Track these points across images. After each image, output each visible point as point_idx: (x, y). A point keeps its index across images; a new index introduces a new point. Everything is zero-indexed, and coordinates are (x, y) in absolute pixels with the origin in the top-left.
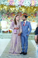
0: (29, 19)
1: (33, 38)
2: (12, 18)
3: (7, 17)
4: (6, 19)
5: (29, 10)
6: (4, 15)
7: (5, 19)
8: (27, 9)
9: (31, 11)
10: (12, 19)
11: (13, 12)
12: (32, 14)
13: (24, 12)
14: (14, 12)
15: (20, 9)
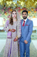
1: (34, 37)
3: (3, 13)
4: (3, 15)
5: (29, 3)
9: (31, 4)
12: (32, 9)
13: (23, 6)
14: (11, 6)
15: (18, 3)
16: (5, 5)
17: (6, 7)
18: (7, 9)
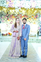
0: (30, 21)
2: (12, 20)
3: (6, 19)
6: (3, 17)
7: (5, 21)
8: (27, 11)
9: (31, 12)
10: (12, 22)
11: (13, 14)
12: (33, 16)
15: (20, 11)
16: (8, 13)
17: (8, 14)
18: (10, 16)
